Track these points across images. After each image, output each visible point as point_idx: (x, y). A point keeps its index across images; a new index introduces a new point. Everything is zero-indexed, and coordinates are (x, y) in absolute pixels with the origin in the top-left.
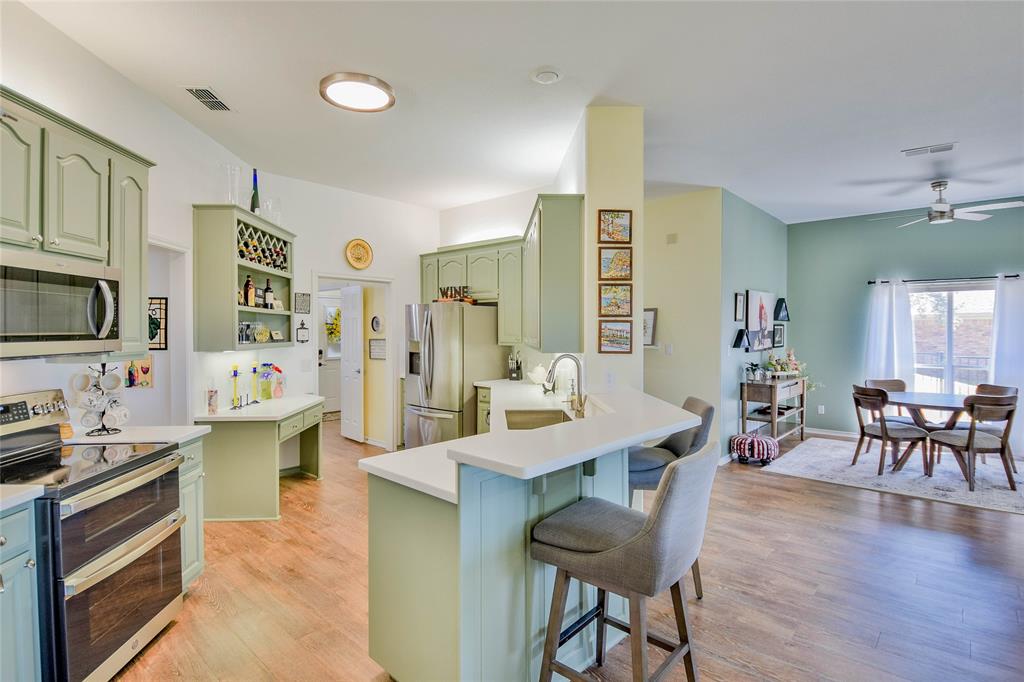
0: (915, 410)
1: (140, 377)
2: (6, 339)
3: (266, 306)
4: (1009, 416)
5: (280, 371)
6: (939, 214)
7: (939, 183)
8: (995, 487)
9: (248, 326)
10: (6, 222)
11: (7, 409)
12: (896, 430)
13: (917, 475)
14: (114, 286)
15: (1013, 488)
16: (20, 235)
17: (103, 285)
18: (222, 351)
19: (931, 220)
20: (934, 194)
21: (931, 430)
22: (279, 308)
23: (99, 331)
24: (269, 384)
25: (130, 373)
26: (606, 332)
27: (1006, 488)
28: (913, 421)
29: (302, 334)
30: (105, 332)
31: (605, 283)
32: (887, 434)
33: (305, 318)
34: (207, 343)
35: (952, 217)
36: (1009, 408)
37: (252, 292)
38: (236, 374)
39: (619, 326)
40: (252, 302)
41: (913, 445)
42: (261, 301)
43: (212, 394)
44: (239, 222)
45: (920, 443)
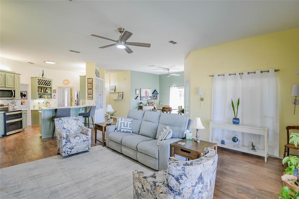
1: (23, 103)
2: (1, 97)
3: (46, 92)
5: (49, 103)
9: (42, 96)
10: (1, 85)
11: (2, 105)
14: (14, 91)
16: (2, 86)
17: (13, 91)
18: (36, 99)
22: (49, 92)
23: (12, 96)
24: (47, 105)
25: (22, 103)
26: (89, 96)
29: (54, 97)
30: (13, 96)
31: (89, 89)
33: (55, 94)
34: (33, 98)
37: (42, 90)
38: (39, 103)
39: (91, 96)
40: (42, 91)
42: (45, 91)
43: (34, 106)
44: (38, 79)
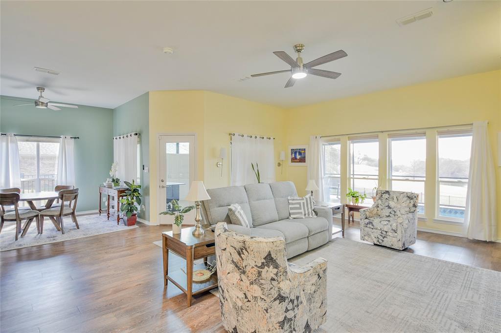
0: (30, 202)
4: (76, 197)
6: (41, 103)
7: (41, 88)
8: (71, 230)
12: (23, 214)
13: (35, 235)
15: (78, 228)
19: (36, 105)
20: (38, 93)
21: (40, 210)
27: (75, 229)
28: (30, 208)
32: (19, 217)
35: (47, 106)
36: (75, 194)
41: (31, 220)
45: (35, 219)
